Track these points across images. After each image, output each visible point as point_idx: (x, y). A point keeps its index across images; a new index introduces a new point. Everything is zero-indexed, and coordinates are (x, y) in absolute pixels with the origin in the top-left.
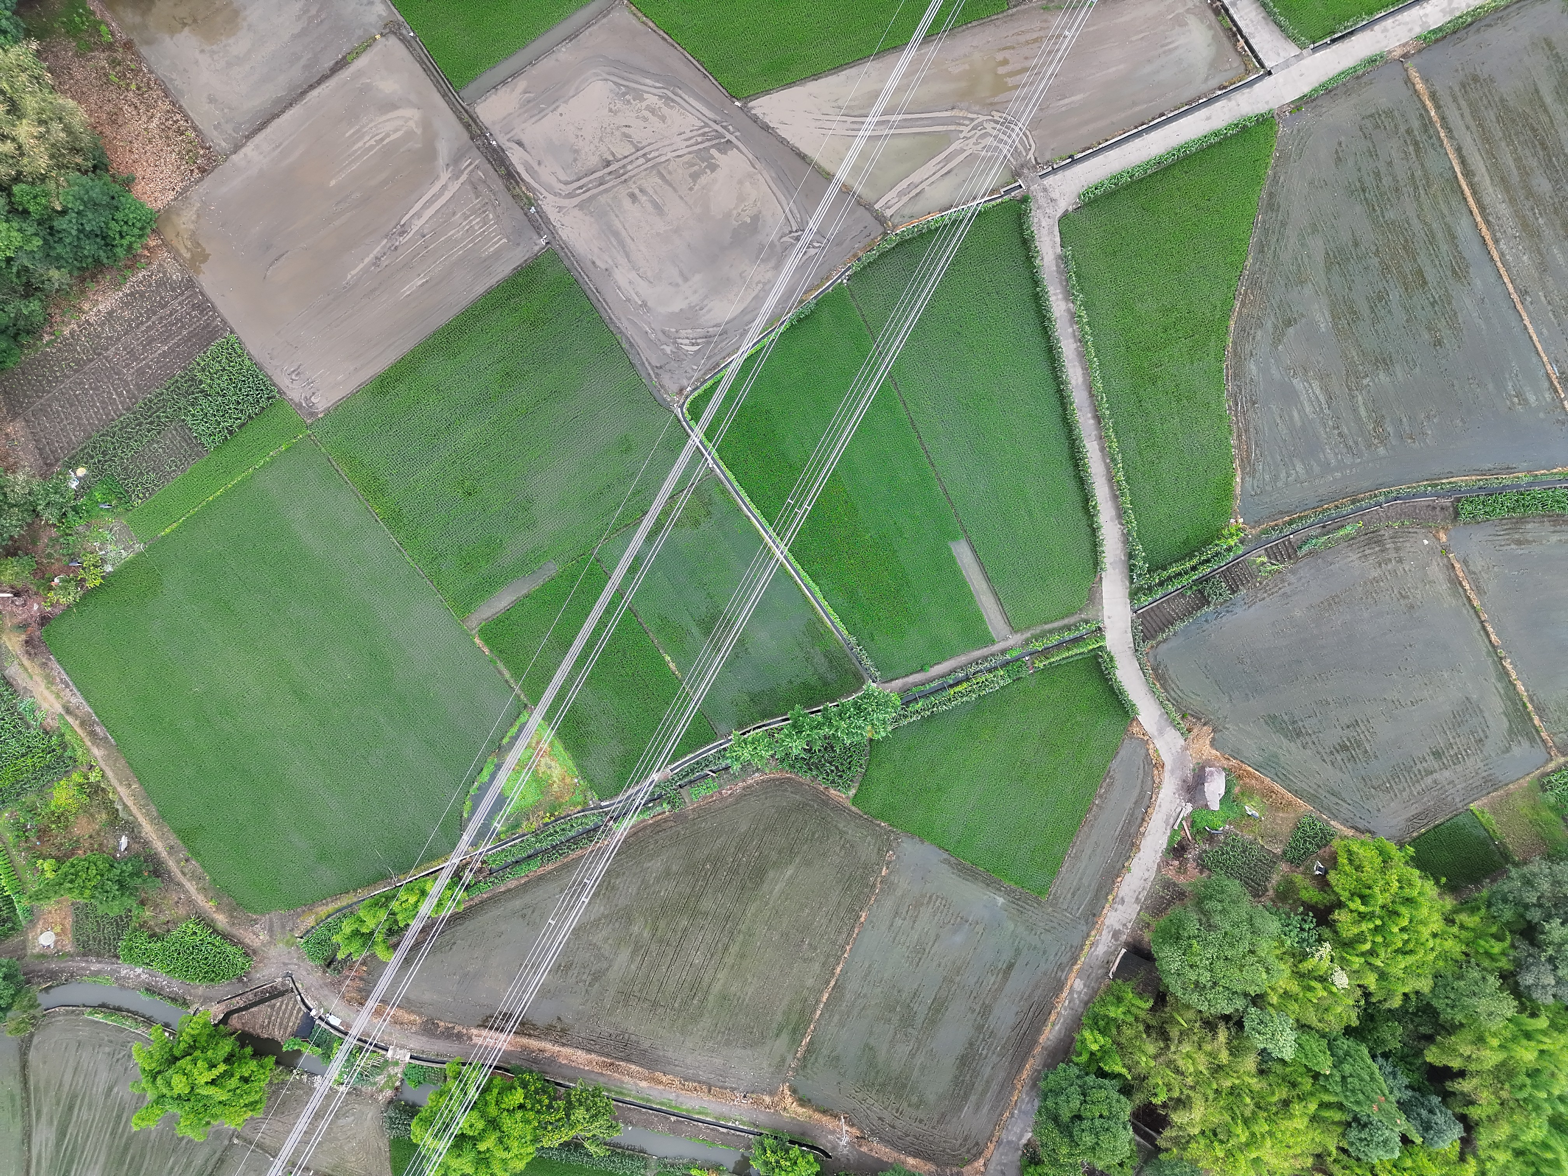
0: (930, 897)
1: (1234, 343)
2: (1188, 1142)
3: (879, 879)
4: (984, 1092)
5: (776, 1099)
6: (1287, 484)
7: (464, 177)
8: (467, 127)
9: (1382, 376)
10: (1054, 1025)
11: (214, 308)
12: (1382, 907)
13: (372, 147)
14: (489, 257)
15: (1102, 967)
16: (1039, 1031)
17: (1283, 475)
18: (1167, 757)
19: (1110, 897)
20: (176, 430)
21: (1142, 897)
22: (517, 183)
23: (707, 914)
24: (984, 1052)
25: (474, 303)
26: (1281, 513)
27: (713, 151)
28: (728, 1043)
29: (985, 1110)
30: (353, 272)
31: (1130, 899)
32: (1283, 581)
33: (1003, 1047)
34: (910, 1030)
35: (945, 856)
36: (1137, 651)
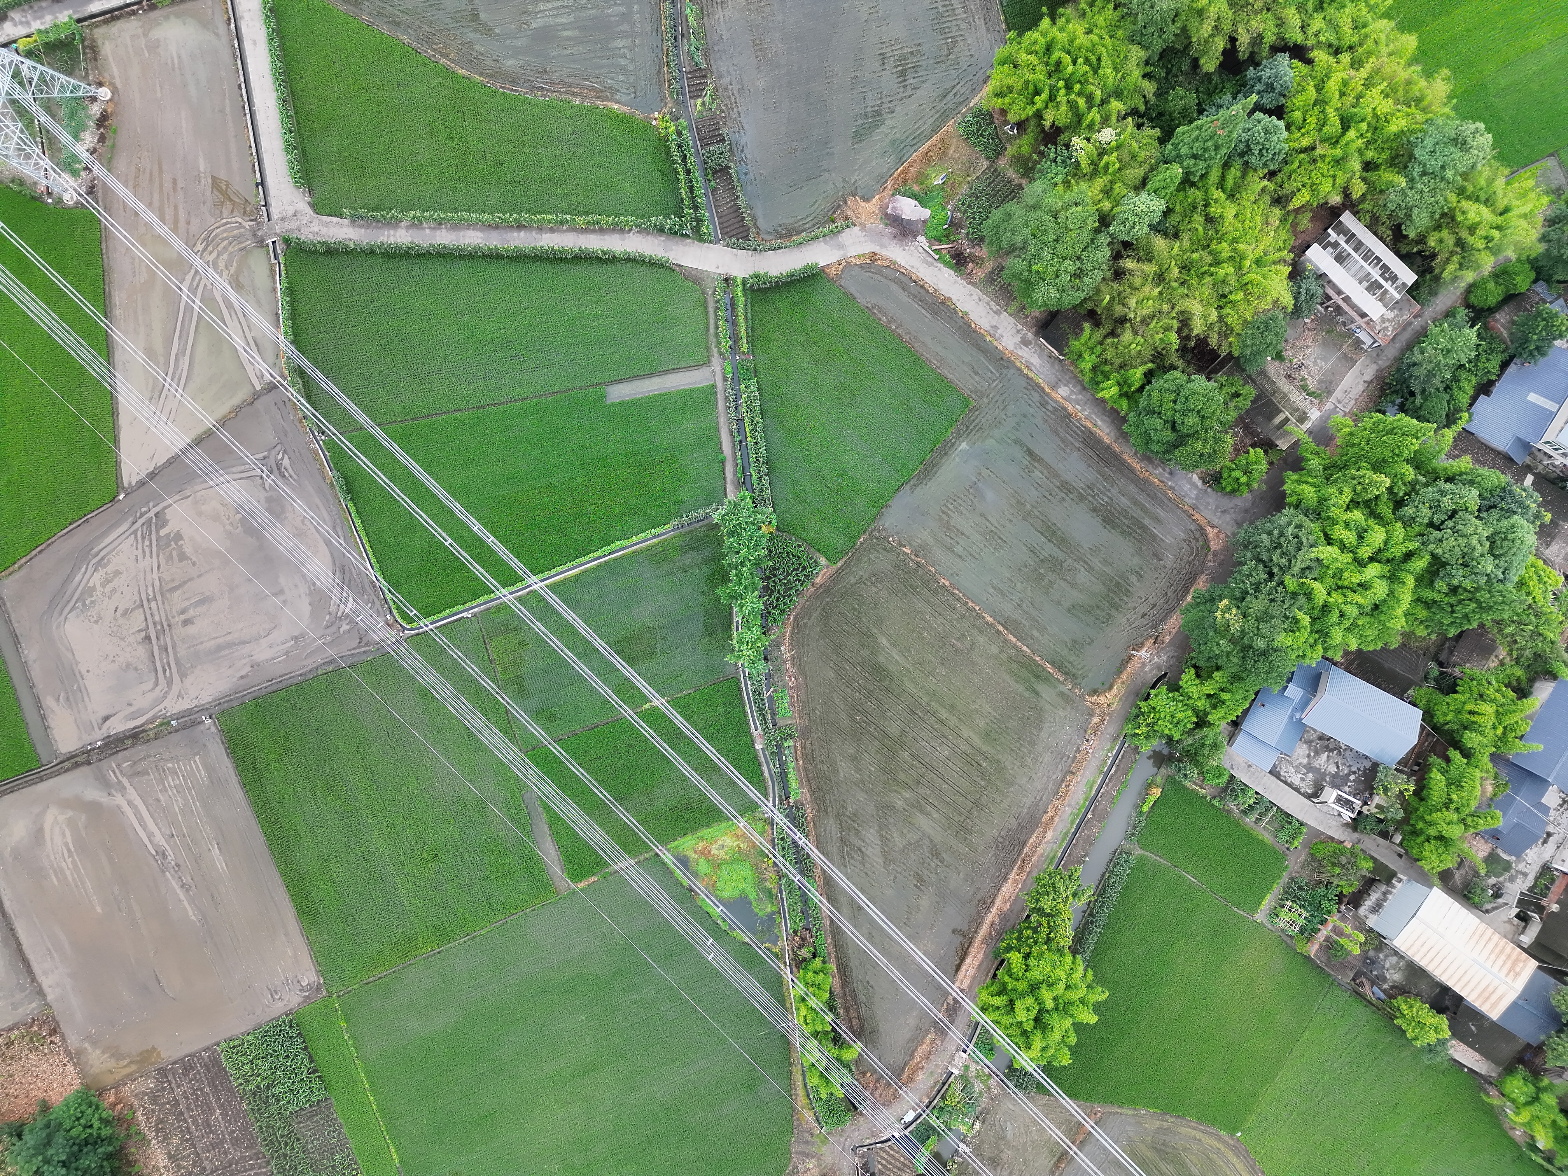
0: (944, 512)
1: (481, 75)
2: (1227, 325)
3: (913, 557)
4: (1144, 509)
5: (1097, 711)
6: (632, 60)
7: (125, 781)
8: (77, 765)
10: (1096, 426)
11: (192, 1056)
12: (1050, 76)
13: (74, 862)
14: (210, 777)
15: (1052, 365)
16: (1099, 441)
17: (622, 61)
18: (868, 248)
19: (988, 338)
20: (300, 1122)
21: (996, 308)
22: (144, 731)
23: (903, 731)
24: (1106, 499)
25: (251, 803)
26: (659, 73)
27: (162, 533)
28: (1033, 744)
29: (1160, 512)
30: (191, 913)
31: (994, 320)
32: (726, 89)
33: (1106, 480)
34: (1066, 565)
35: (907, 487)
36: (755, 249)
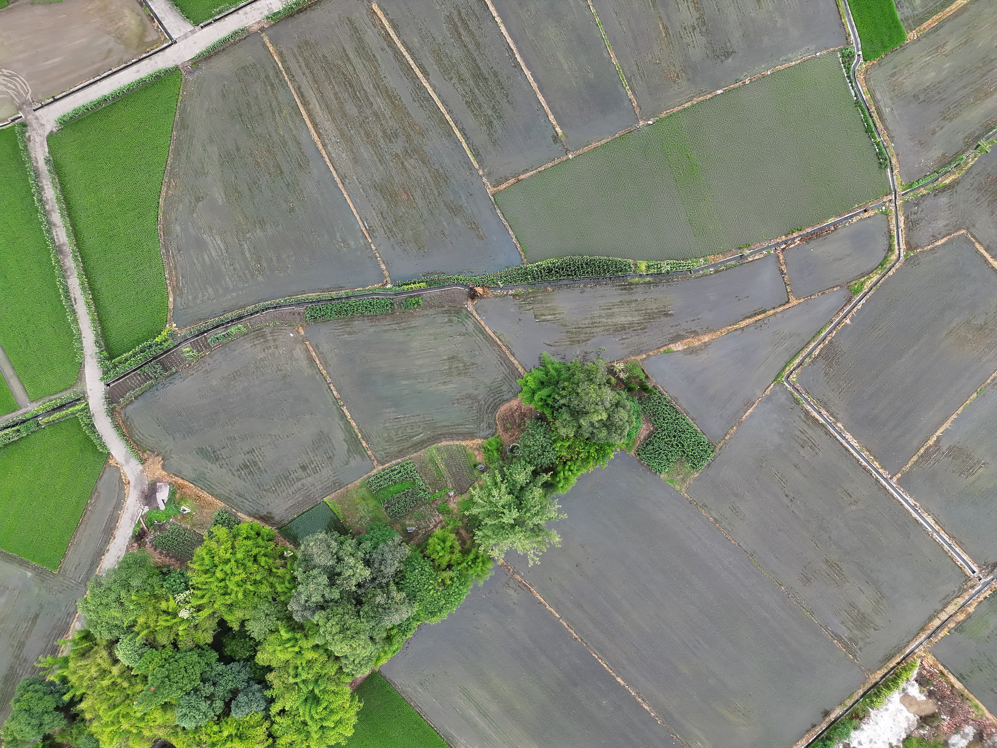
1: (164, 213)
6: (202, 301)
9: (258, 231)
17: (200, 295)
18: (131, 478)
19: (98, 569)
26: (200, 320)
32: (204, 363)
